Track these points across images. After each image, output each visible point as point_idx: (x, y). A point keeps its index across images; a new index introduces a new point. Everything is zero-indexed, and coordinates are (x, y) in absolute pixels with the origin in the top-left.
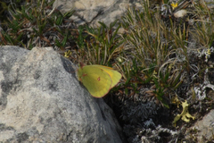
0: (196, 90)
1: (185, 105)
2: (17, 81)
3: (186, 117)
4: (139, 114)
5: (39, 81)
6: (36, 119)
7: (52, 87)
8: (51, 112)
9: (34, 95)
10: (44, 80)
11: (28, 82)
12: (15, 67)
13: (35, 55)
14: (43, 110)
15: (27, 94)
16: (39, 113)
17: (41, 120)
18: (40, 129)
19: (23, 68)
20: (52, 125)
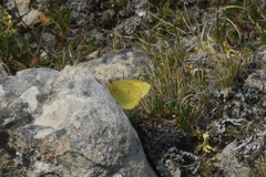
0: (216, 124)
1: (206, 136)
2: (51, 93)
3: (207, 148)
4: (164, 141)
5: (73, 90)
6: (72, 119)
7: (86, 94)
8: (87, 112)
9: (69, 101)
10: (78, 88)
11: (63, 91)
12: (49, 82)
13: (68, 71)
14: (79, 111)
15: (63, 101)
16: (75, 114)
17: (78, 118)
18: (77, 125)
19: (57, 82)
20: (88, 121)
